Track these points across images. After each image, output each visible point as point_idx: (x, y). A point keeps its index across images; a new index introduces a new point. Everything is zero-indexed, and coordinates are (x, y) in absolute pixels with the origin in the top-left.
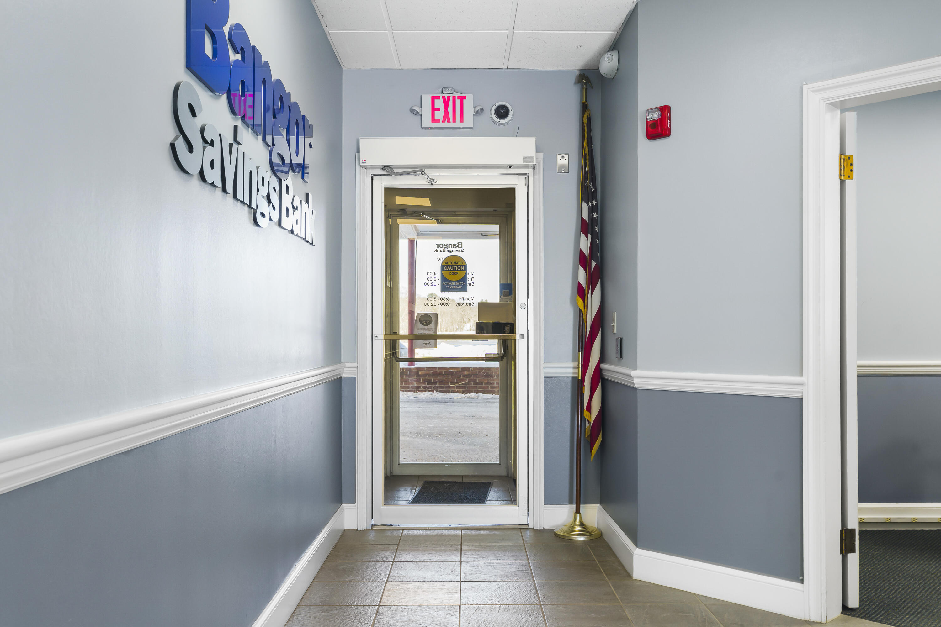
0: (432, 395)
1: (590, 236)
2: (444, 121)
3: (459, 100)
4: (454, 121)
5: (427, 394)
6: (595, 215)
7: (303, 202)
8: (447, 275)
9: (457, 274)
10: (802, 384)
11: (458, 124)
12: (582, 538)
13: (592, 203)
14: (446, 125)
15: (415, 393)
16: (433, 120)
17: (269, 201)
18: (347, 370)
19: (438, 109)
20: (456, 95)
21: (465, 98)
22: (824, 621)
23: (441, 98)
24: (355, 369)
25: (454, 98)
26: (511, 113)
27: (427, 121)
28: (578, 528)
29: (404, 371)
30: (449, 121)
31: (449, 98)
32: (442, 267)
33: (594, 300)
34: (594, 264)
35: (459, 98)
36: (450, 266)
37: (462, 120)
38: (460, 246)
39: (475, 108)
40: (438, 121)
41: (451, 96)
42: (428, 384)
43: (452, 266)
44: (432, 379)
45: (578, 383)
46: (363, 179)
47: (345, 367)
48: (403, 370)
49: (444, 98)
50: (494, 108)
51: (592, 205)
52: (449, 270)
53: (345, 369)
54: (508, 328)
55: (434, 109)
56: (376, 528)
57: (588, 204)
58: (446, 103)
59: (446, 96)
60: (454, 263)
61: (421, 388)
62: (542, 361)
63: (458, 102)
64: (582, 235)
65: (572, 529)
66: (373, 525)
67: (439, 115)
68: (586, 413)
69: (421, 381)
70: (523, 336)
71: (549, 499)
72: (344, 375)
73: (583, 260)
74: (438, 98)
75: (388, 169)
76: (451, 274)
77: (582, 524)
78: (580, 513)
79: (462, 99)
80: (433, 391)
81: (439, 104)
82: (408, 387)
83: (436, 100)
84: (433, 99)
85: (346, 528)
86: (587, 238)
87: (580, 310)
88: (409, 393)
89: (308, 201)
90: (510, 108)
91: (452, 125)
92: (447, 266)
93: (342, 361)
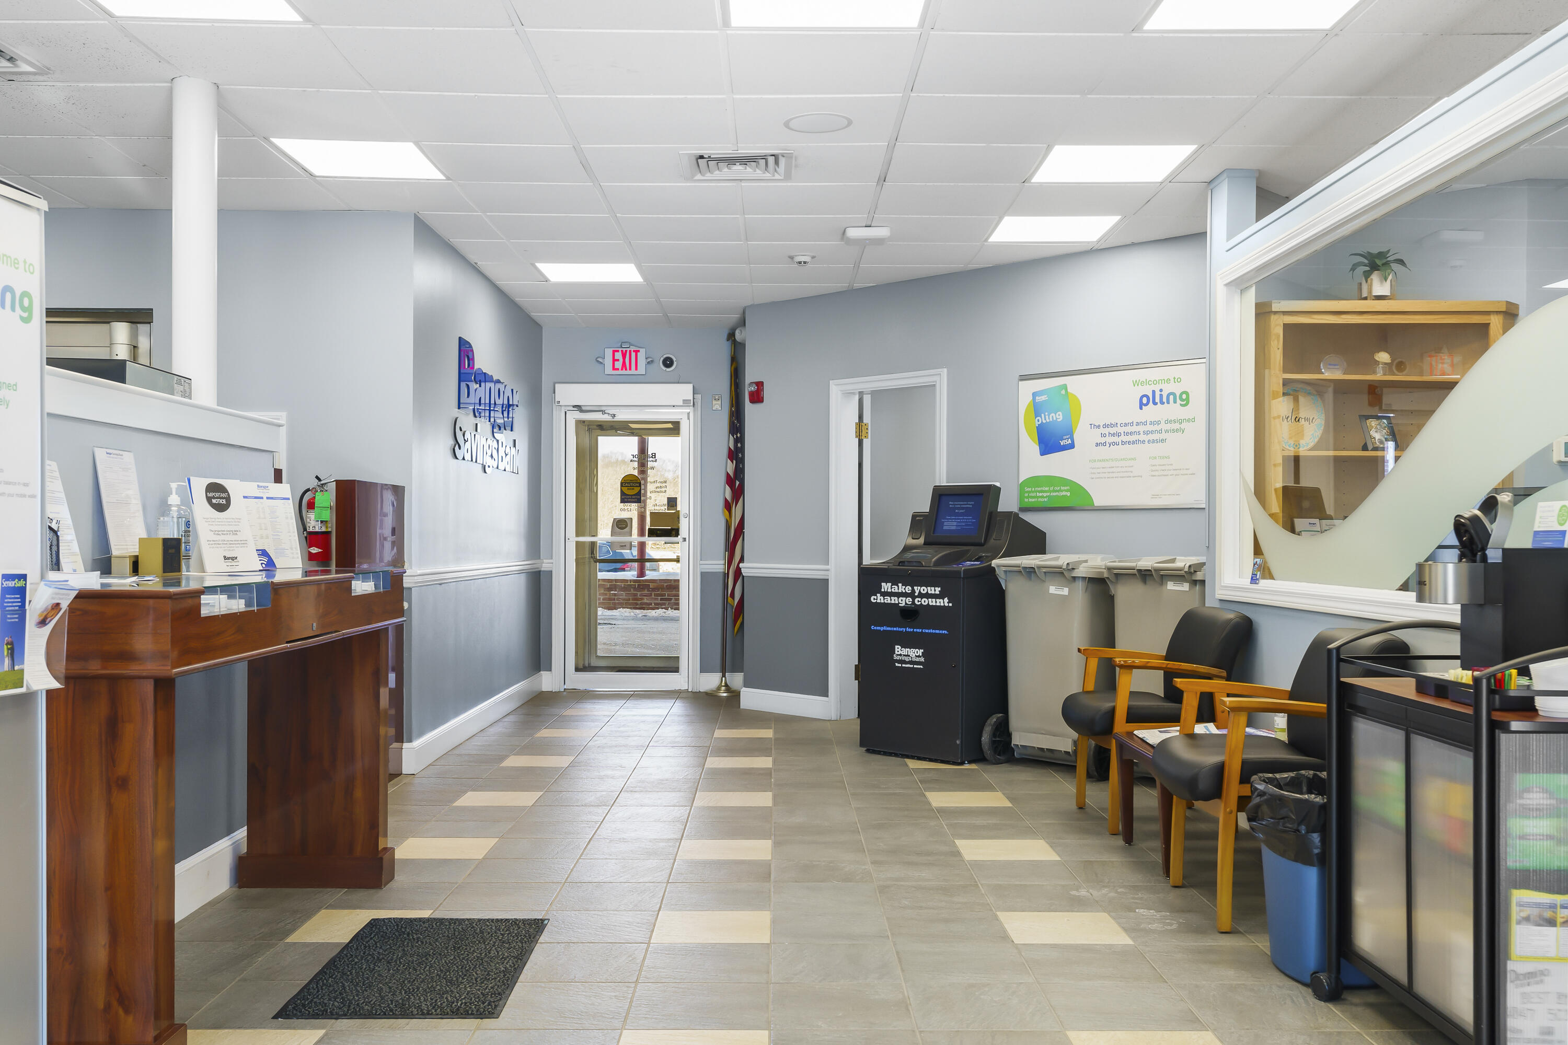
0: (665, 612)
1: (734, 461)
2: (622, 369)
3: (634, 353)
4: (630, 369)
5: (660, 612)
6: (739, 445)
7: (512, 448)
8: (625, 490)
9: (633, 489)
10: (828, 570)
11: (633, 371)
12: (725, 695)
13: (737, 435)
14: (624, 372)
15: (645, 611)
16: (614, 369)
17: (492, 456)
18: (545, 566)
19: (618, 360)
20: (632, 349)
21: (639, 351)
22: (838, 719)
23: (620, 351)
24: (552, 564)
25: (630, 351)
26: (675, 363)
27: (609, 369)
28: (723, 688)
29: (632, 583)
30: (626, 369)
31: (626, 351)
32: (622, 484)
33: (737, 512)
34: (737, 483)
35: (634, 351)
36: (627, 483)
37: (636, 369)
38: (654, 457)
39: (646, 358)
40: (618, 369)
41: (628, 349)
42: (661, 599)
43: (629, 483)
44: (665, 594)
45: (726, 575)
46: (558, 416)
47: (543, 563)
48: (630, 582)
49: (622, 351)
50: (662, 359)
51: (737, 437)
52: (627, 486)
53: (543, 564)
54: (674, 533)
55: (614, 360)
56: (568, 691)
57: (733, 437)
58: (624, 356)
59: (624, 350)
60: (631, 480)
61: (653, 604)
62: (699, 558)
63: (633, 354)
64: (729, 461)
65: (719, 688)
66: (565, 689)
67: (618, 365)
68: (730, 599)
69: (653, 597)
70: (684, 539)
71: (704, 669)
72: (542, 569)
73: (730, 481)
74: (618, 351)
75: (579, 408)
76: (628, 489)
77: (726, 685)
78: (725, 677)
79: (636, 352)
80: (667, 609)
81: (618, 356)
82: (637, 604)
83: (616, 353)
84: (614, 352)
85: (544, 689)
86: (733, 463)
87: (727, 520)
88: (638, 611)
89: (515, 446)
90: (674, 359)
91: (628, 372)
92: (626, 483)
93: (541, 558)
